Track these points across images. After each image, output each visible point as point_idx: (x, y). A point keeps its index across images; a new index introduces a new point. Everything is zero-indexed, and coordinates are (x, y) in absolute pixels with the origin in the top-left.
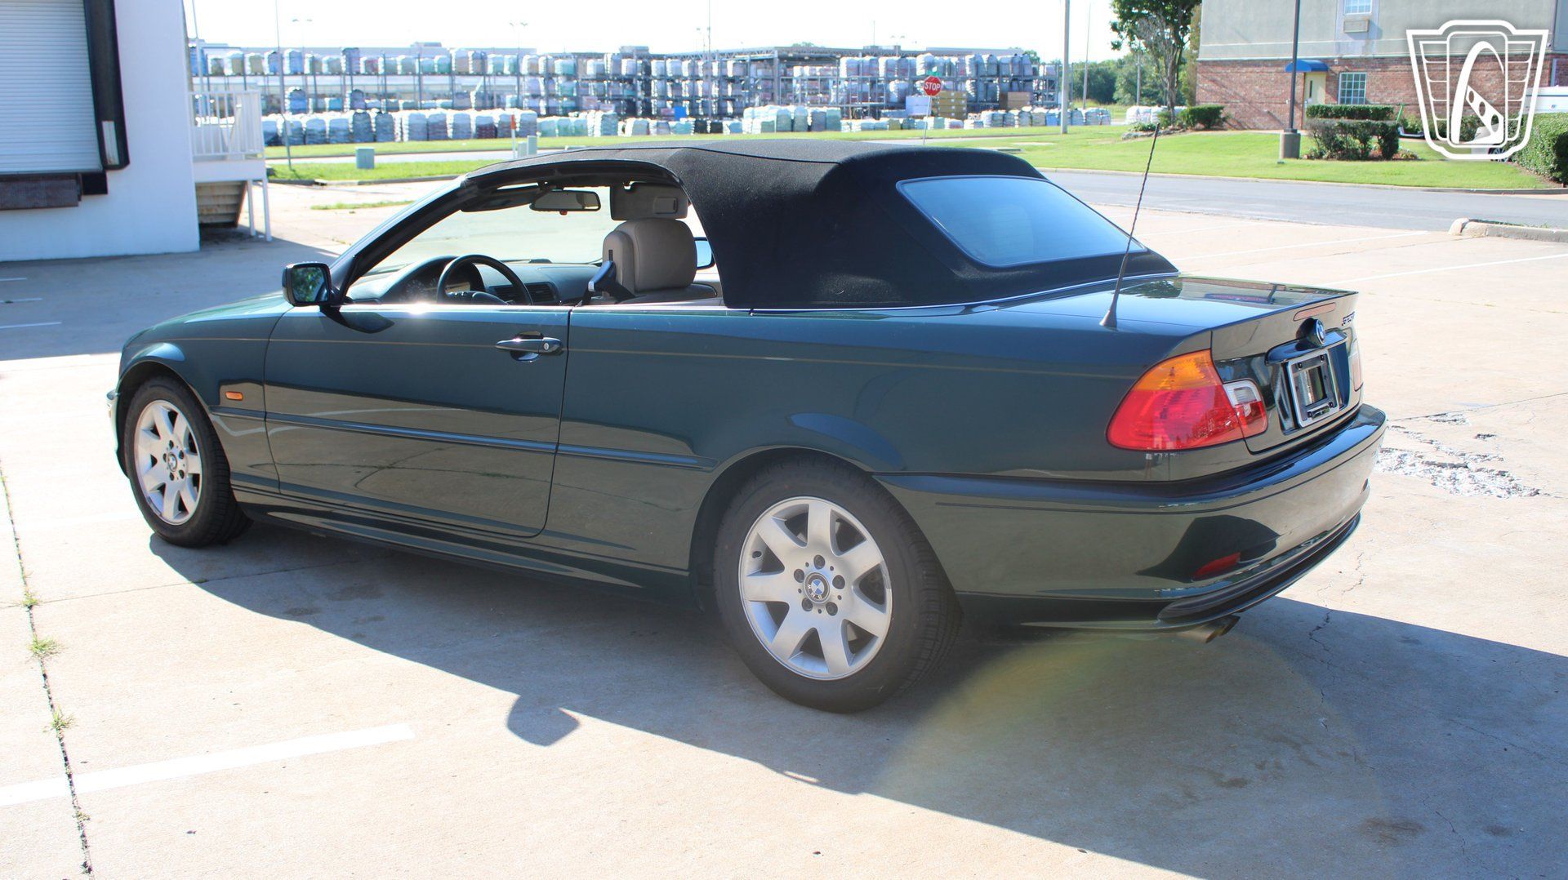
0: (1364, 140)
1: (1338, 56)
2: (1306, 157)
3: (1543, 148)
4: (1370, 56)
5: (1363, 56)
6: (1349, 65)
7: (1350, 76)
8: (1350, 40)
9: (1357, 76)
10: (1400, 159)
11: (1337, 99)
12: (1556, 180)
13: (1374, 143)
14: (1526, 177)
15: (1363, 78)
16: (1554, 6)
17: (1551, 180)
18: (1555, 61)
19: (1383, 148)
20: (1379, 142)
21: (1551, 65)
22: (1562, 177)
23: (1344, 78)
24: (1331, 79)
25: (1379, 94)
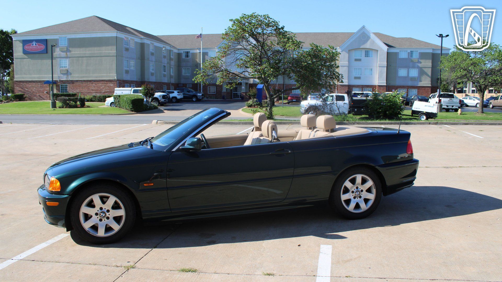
0: (76, 102)
1: (59, 80)
2: (58, 108)
3: (128, 103)
4: (68, 80)
5: (66, 80)
6: (62, 82)
7: (63, 85)
8: (62, 75)
9: (65, 85)
10: (86, 107)
11: (59, 91)
12: (132, 111)
13: (78, 103)
14: (123, 111)
15: (67, 85)
16: (116, 68)
17: (131, 111)
18: (118, 81)
19: (81, 104)
20: (80, 103)
21: (117, 82)
22: (134, 110)
23: (61, 85)
24: (57, 86)
25: (72, 90)
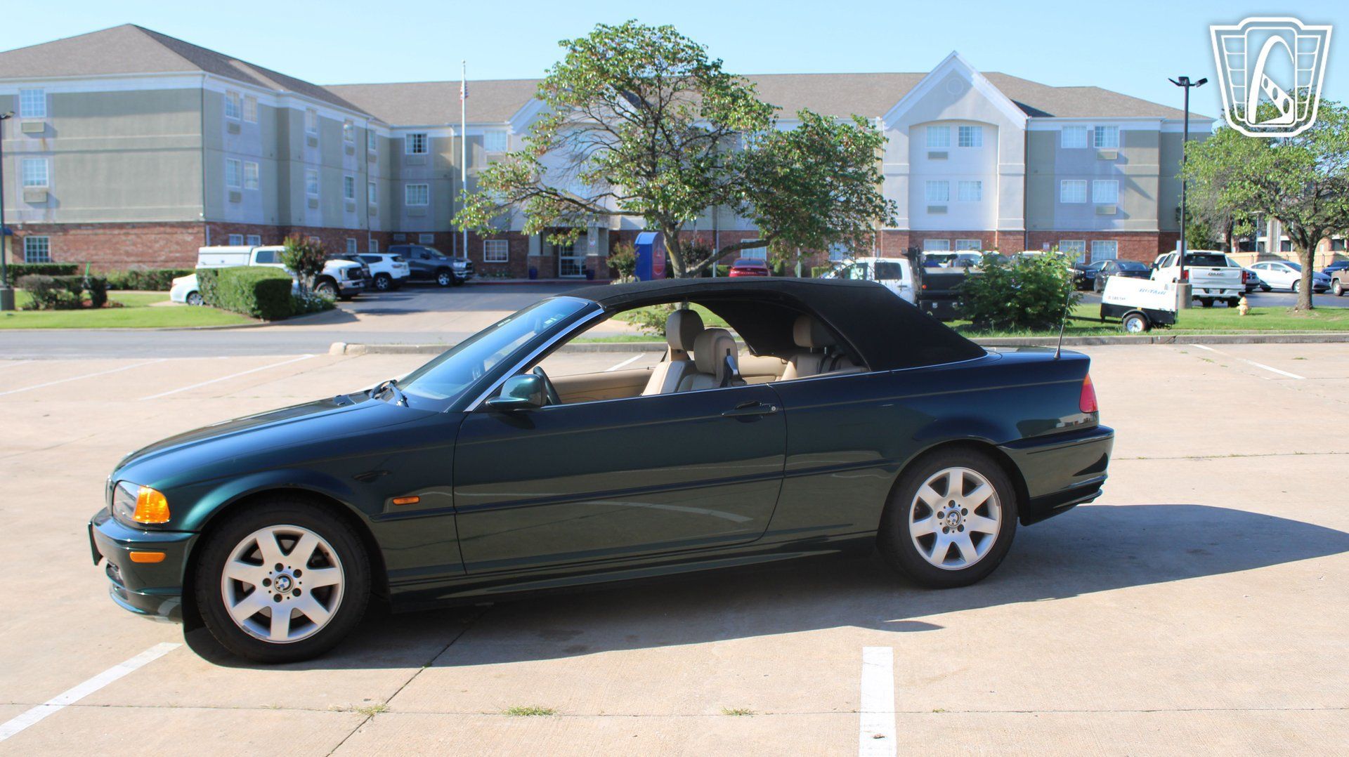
0: (78, 291)
1: (21, 222)
2: (21, 309)
3: (243, 292)
4: (51, 222)
5: (45, 222)
6: (32, 230)
7: (35, 240)
8: (31, 209)
9: (40, 241)
10: (109, 307)
11: (23, 258)
12: (257, 317)
13: (86, 294)
14: (228, 317)
15: (46, 240)
16: (201, 185)
17: (251, 317)
18: (208, 227)
19: (94, 298)
20: (90, 293)
21: (205, 230)
22: (261, 314)
23: (28, 240)
24: (17, 242)
25: (63, 254)
